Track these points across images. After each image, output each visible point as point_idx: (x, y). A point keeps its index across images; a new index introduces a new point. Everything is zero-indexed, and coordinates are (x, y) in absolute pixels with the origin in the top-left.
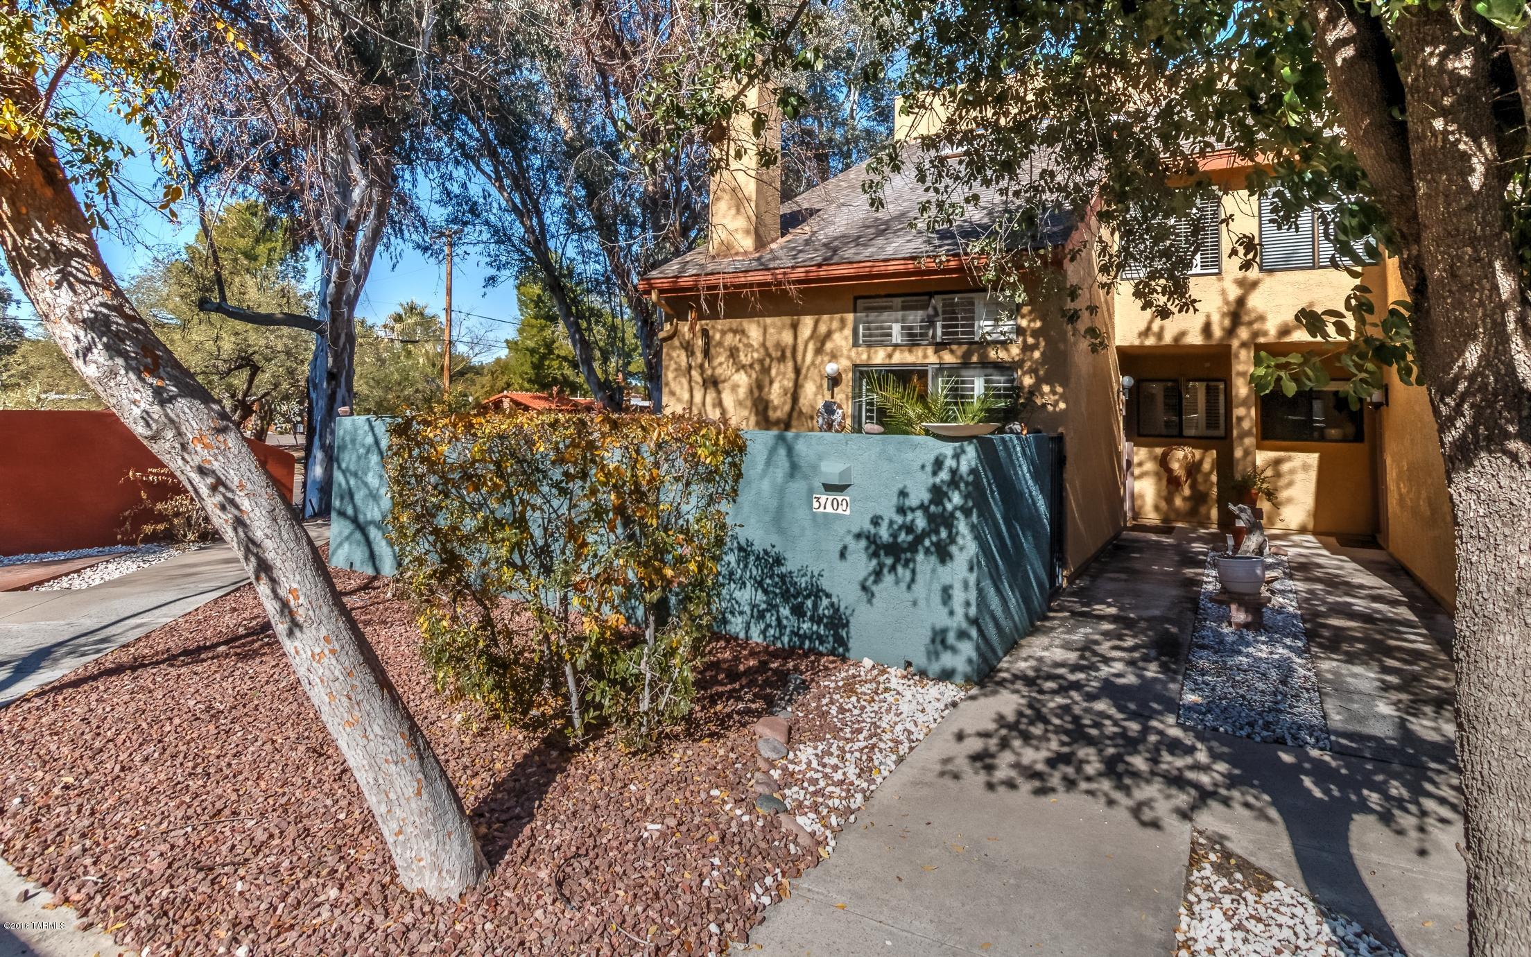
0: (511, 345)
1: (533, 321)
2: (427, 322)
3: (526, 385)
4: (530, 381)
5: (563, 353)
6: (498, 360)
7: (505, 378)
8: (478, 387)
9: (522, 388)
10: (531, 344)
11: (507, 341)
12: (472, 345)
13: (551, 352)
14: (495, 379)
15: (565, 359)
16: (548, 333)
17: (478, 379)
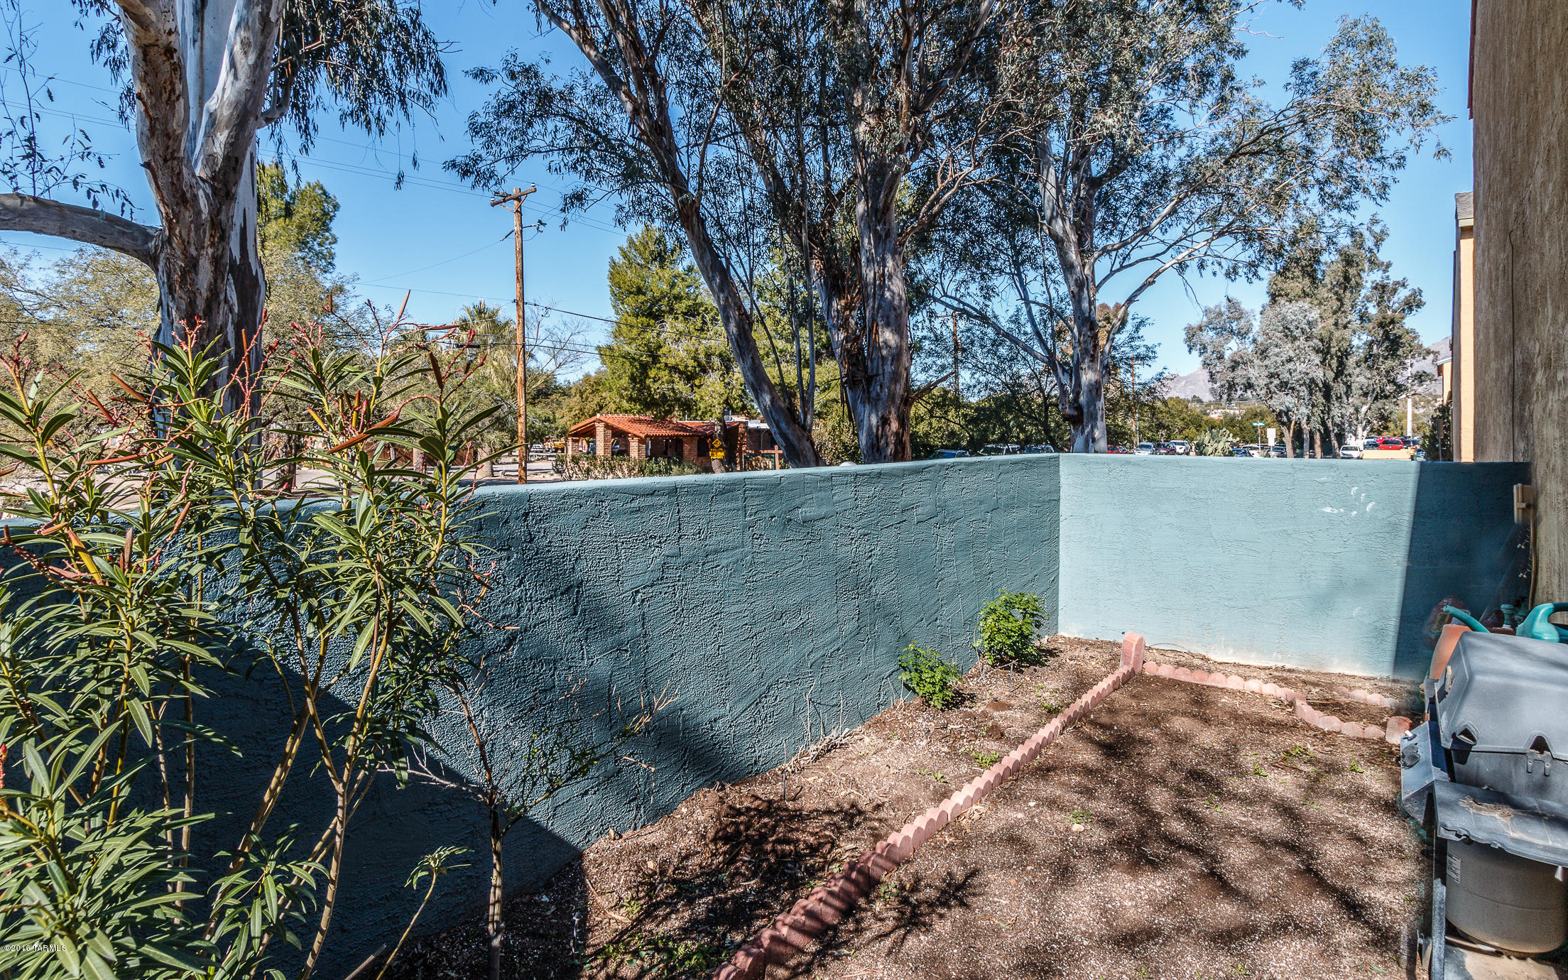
0: (605, 353)
1: (632, 320)
2: (497, 328)
3: (625, 404)
4: (630, 399)
5: (671, 362)
6: (587, 378)
7: (597, 399)
8: (565, 410)
9: (619, 409)
10: (631, 349)
11: (598, 348)
12: (554, 352)
13: (656, 359)
14: (584, 400)
15: (674, 369)
16: (650, 335)
17: (566, 402)
